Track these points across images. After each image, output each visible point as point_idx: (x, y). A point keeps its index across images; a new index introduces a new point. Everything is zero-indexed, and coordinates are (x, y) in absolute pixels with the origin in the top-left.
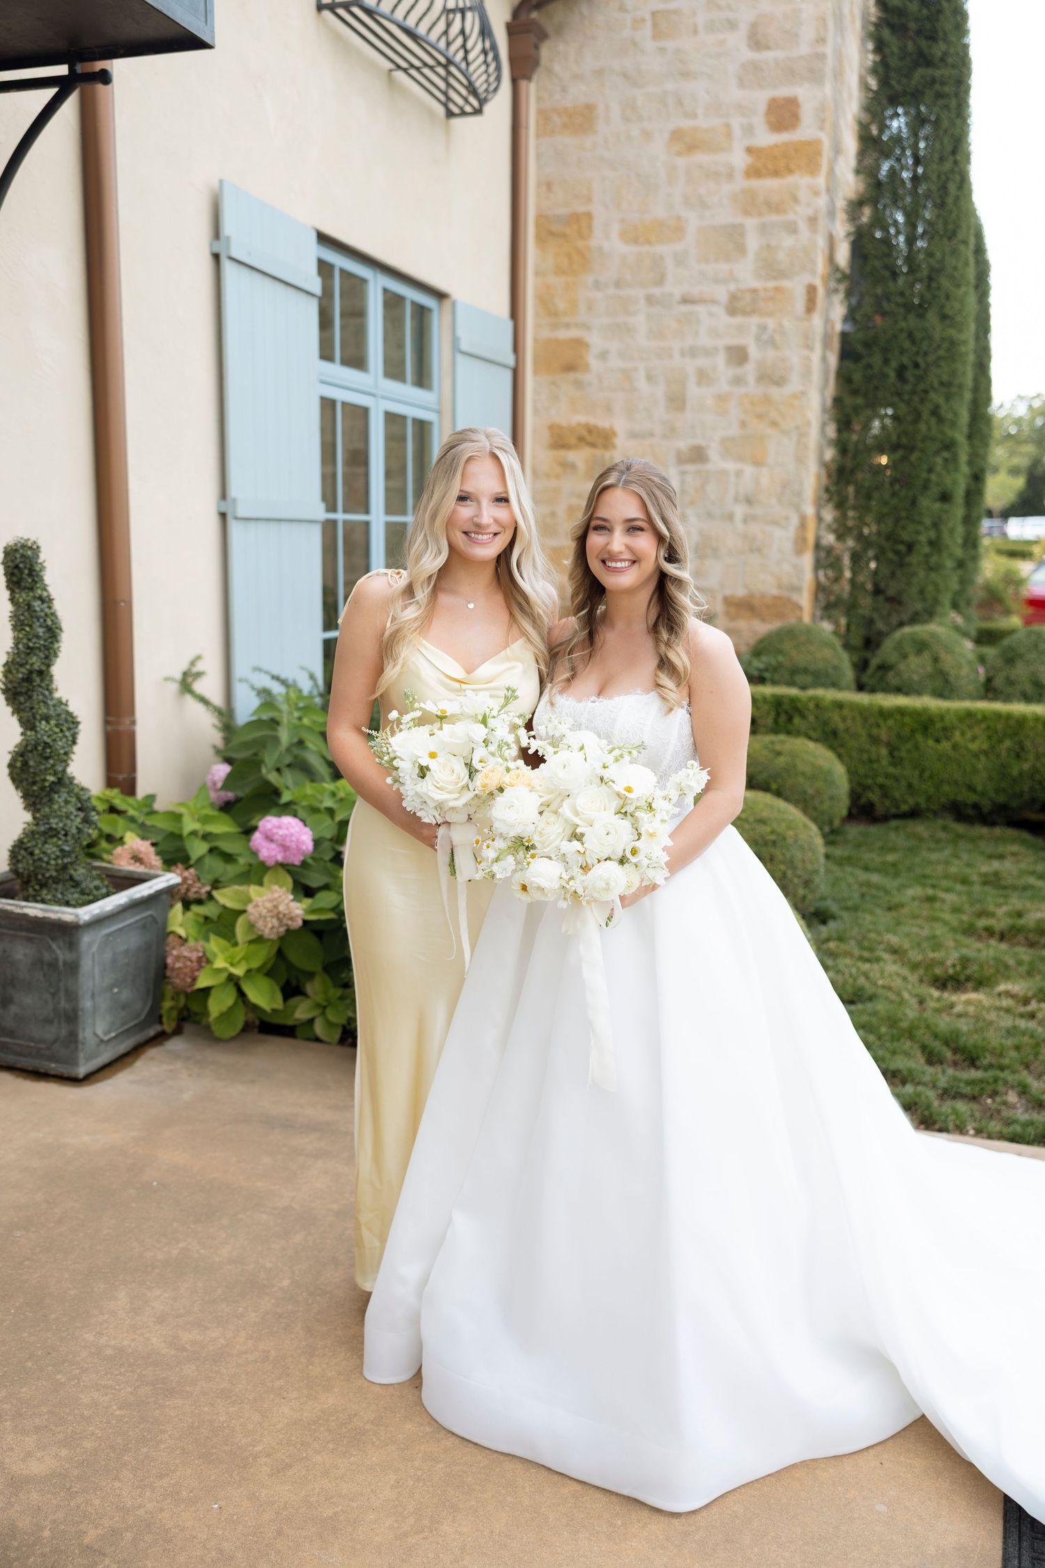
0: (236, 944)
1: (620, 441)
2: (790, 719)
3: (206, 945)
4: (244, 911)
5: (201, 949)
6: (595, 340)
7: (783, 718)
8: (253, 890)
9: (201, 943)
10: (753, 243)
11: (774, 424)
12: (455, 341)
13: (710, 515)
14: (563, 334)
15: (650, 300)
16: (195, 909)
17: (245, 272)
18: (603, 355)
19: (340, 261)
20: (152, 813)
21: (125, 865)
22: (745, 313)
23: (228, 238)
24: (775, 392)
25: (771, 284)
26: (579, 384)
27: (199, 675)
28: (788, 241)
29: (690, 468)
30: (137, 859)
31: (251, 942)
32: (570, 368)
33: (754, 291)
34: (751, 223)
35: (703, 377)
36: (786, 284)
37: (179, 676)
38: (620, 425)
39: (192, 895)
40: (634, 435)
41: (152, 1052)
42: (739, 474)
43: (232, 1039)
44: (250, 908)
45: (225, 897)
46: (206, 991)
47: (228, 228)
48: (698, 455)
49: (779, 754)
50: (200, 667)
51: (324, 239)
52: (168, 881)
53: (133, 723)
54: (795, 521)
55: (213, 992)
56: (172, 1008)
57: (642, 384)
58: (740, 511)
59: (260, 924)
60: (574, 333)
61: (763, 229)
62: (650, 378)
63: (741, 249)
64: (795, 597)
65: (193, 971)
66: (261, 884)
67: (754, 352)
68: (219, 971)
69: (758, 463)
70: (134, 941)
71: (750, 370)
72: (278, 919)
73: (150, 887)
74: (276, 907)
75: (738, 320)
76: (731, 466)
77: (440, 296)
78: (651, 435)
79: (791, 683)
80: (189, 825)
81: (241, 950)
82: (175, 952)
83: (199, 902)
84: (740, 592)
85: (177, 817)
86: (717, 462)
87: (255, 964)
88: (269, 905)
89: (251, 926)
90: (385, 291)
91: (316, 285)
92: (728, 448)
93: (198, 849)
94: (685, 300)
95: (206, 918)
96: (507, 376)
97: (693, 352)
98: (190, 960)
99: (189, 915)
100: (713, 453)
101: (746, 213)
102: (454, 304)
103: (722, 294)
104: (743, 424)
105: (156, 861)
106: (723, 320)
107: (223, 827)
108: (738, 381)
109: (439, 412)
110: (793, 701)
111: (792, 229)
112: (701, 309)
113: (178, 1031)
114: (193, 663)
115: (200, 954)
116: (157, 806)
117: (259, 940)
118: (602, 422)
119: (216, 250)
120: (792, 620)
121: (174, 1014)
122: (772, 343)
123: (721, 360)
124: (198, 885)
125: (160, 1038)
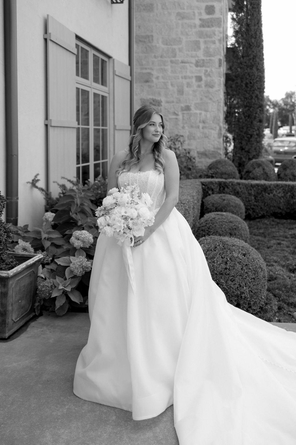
0: (66, 279)
1: (163, 104)
2: (224, 189)
3: (54, 280)
4: (69, 266)
5: (52, 282)
6: (155, 73)
7: (222, 188)
8: (72, 258)
9: (51, 280)
10: (202, 46)
11: (211, 99)
12: (114, 72)
13: (192, 127)
14: (145, 71)
15: (172, 62)
16: (47, 266)
17: (55, 45)
18: (157, 78)
19: (81, 45)
20: (27, 232)
21: (21, 252)
22: (201, 66)
23: (50, 34)
24: (211, 90)
25: (208, 58)
26: (150, 87)
27: (38, 180)
28: (213, 46)
29: (185, 112)
30: (25, 249)
31: (72, 278)
32: (147, 81)
33: (203, 60)
34: (202, 40)
35: (189, 85)
36: (213, 58)
37: (31, 181)
38: (163, 99)
39: (45, 262)
40: (167, 102)
41: (33, 324)
42: (200, 114)
43: (64, 315)
44: (71, 265)
45: (60, 261)
46: (55, 298)
47: (50, 30)
48: (188, 108)
49: (224, 200)
50: (38, 178)
51: (78, 37)
52: (39, 257)
53: (18, 199)
54: (218, 128)
55: (57, 298)
56: (38, 306)
57: (170, 87)
58: (201, 125)
59: (76, 271)
60: (148, 71)
61: (205, 42)
62: (172, 85)
63: (199, 48)
64: (219, 151)
65: (49, 291)
66: (74, 256)
67: (204, 78)
68: (60, 290)
69: (206, 111)
70: (27, 281)
71: (203, 83)
72: (83, 269)
73: (33, 260)
74: (82, 264)
75: (199, 68)
76: (198, 112)
77: (109, 57)
78: (173, 102)
79: (222, 178)
80: (44, 236)
81: (68, 282)
82: (41, 284)
83: (48, 264)
84: (202, 150)
85: (39, 233)
86: (194, 110)
87: (74, 286)
88: (79, 264)
89: (72, 272)
90: (94, 55)
91: (75, 51)
92: (197, 106)
93: (47, 244)
94: (182, 62)
95: (51, 270)
96: (129, 83)
97: (185, 77)
98: (48, 287)
99: (45, 269)
100: (192, 108)
101: (200, 37)
102: (114, 60)
103: (193, 60)
104: (201, 99)
105: (32, 250)
106: (194, 68)
107: (56, 235)
108: (199, 86)
109: (109, 94)
110: (225, 183)
111: (214, 43)
112: (187, 65)
113: (41, 315)
114: (36, 176)
115: (52, 284)
116: (29, 229)
117: (75, 277)
118: (157, 98)
119: (45, 37)
120: (218, 158)
121: (39, 307)
122: (209, 75)
123: (194, 80)
124: (48, 257)
125: (35, 318)
